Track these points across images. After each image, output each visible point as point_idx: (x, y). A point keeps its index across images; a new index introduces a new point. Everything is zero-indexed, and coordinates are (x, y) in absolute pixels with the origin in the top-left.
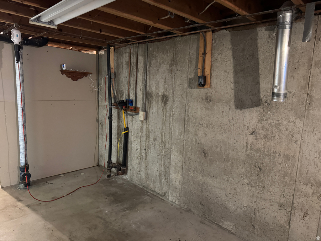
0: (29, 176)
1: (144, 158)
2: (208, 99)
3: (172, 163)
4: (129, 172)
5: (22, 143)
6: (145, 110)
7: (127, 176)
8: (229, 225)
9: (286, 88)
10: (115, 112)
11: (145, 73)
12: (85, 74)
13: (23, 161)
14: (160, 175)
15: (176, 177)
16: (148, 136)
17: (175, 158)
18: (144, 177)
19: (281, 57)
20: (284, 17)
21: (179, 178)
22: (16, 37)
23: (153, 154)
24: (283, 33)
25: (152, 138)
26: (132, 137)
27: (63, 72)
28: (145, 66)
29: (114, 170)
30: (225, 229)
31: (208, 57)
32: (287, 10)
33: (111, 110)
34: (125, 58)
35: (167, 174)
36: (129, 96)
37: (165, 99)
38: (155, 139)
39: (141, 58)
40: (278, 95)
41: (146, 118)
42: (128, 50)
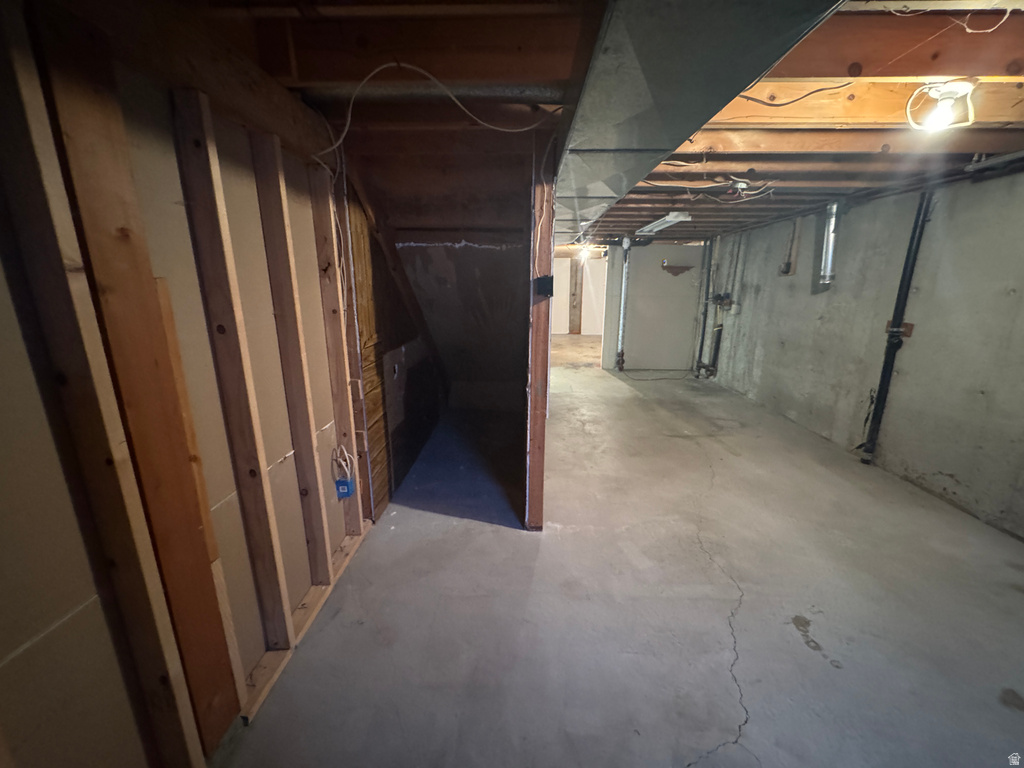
0: (623, 362)
1: (731, 358)
2: (792, 287)
3: (756, 358)
4: (718, 374)
5: (621, 332)
6: (739, 304)
7: (716, 379)
8: (792, 414)
9: (833, 270)
10: (711, 309)
11: (744, 264)
12: (687, 268)
13: (620, 347)
14: (744, 374)
15: (757, 372)
16: (739, 331)
17: (759, 352)
18: (730, 377)
19: (828, 242)
20: (831, 209)
21: (760, 373)
22: (626, 243)
23: (741, 351)
24: (829, 222)
25: (742, 334)
26: (725, 334)
27: (664, 268)
28: (745, 256)
29: (703, 371)
30: (790, 419)
31: (795, 242)
32: (833, 203)
33: (706, 305)
34: (729, 248)
35: (749, 371)
36: (726, 289)
37: (758, 290)
38: (744, 335)
39: (742, 247)
40: (824, 277)
41: (738, 313)
42: (732, 239)
